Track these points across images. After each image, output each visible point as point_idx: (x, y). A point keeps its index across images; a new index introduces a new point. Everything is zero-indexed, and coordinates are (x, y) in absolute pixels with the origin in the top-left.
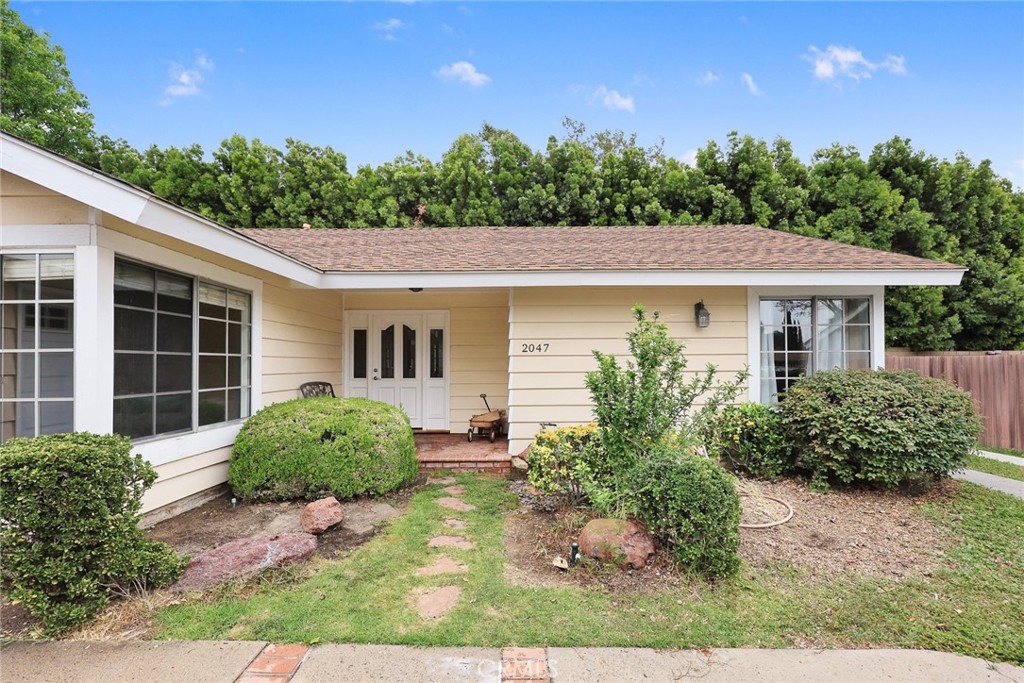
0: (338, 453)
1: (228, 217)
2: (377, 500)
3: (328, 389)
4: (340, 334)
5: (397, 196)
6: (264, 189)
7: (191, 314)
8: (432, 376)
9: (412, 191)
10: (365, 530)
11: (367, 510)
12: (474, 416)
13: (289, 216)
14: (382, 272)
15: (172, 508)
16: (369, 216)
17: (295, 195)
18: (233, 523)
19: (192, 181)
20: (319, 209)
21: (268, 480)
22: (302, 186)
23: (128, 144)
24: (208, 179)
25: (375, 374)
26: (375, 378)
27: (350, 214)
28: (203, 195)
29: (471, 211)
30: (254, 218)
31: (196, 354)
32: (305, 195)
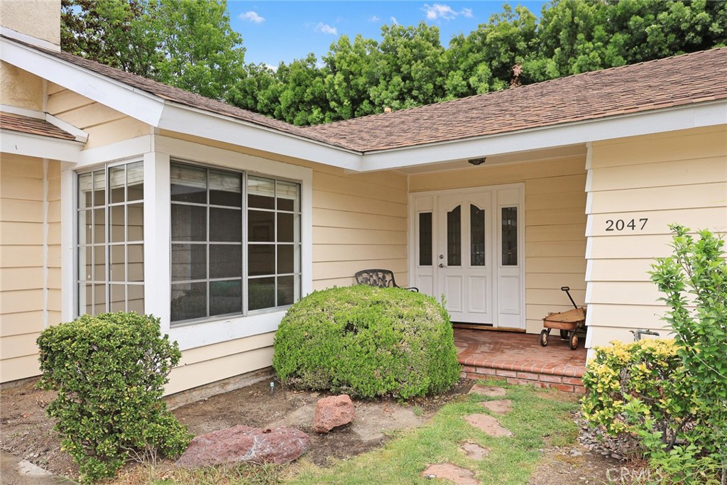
0: (359, 347)
1: (333, 115)
2: (401, 405)
3: (388, 278)
5: (489, 59)
6: (361, 81)
7: (241, 206)
8: (504, 264)
9: (506, 51)
10: (372, 438)
11: (388, 414)
12: (551, 314)
13: (383, 103)
14: (420, 145)
15: (225, 384)
16: (458, 89)
17: (389, 81)
18: (264, 407)
19: (307, 86)
20: (410, 90)
21: (299, 368)
22: (395, 70)
23: (266, 66)
24: (318, 82)
25: (441, 261)
26: (441, 266)
27: (440, 91)
28: (315, 97)
29: (581, 57)
30: (353, 110)
31: (245, 243)
32: (397, 79)
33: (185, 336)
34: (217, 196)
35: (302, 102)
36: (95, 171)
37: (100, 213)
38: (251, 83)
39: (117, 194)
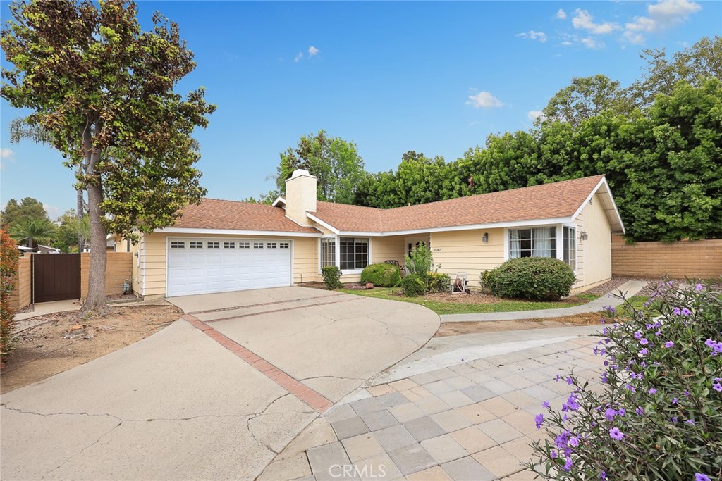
0: (376, 275)
4: (404, 245)
5: (460, 175)
7: (354, 245)
9: (467, 171)
20: (429, 187)
31: (355, 253)
32: (423, 183)
33: (344, 272)
34: (349, 244)
35: (386, 191)
36: (325, 239)
37: (326, 248)
38: (366, 183)
39: (330, 244)
